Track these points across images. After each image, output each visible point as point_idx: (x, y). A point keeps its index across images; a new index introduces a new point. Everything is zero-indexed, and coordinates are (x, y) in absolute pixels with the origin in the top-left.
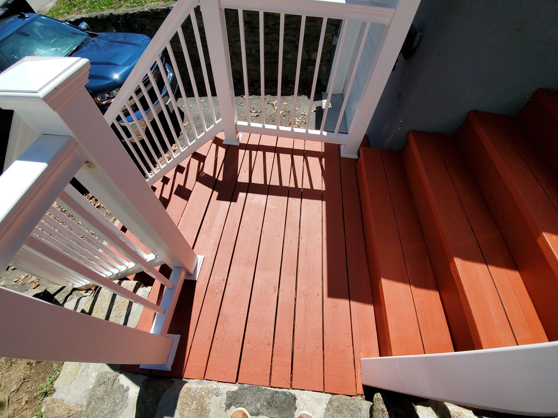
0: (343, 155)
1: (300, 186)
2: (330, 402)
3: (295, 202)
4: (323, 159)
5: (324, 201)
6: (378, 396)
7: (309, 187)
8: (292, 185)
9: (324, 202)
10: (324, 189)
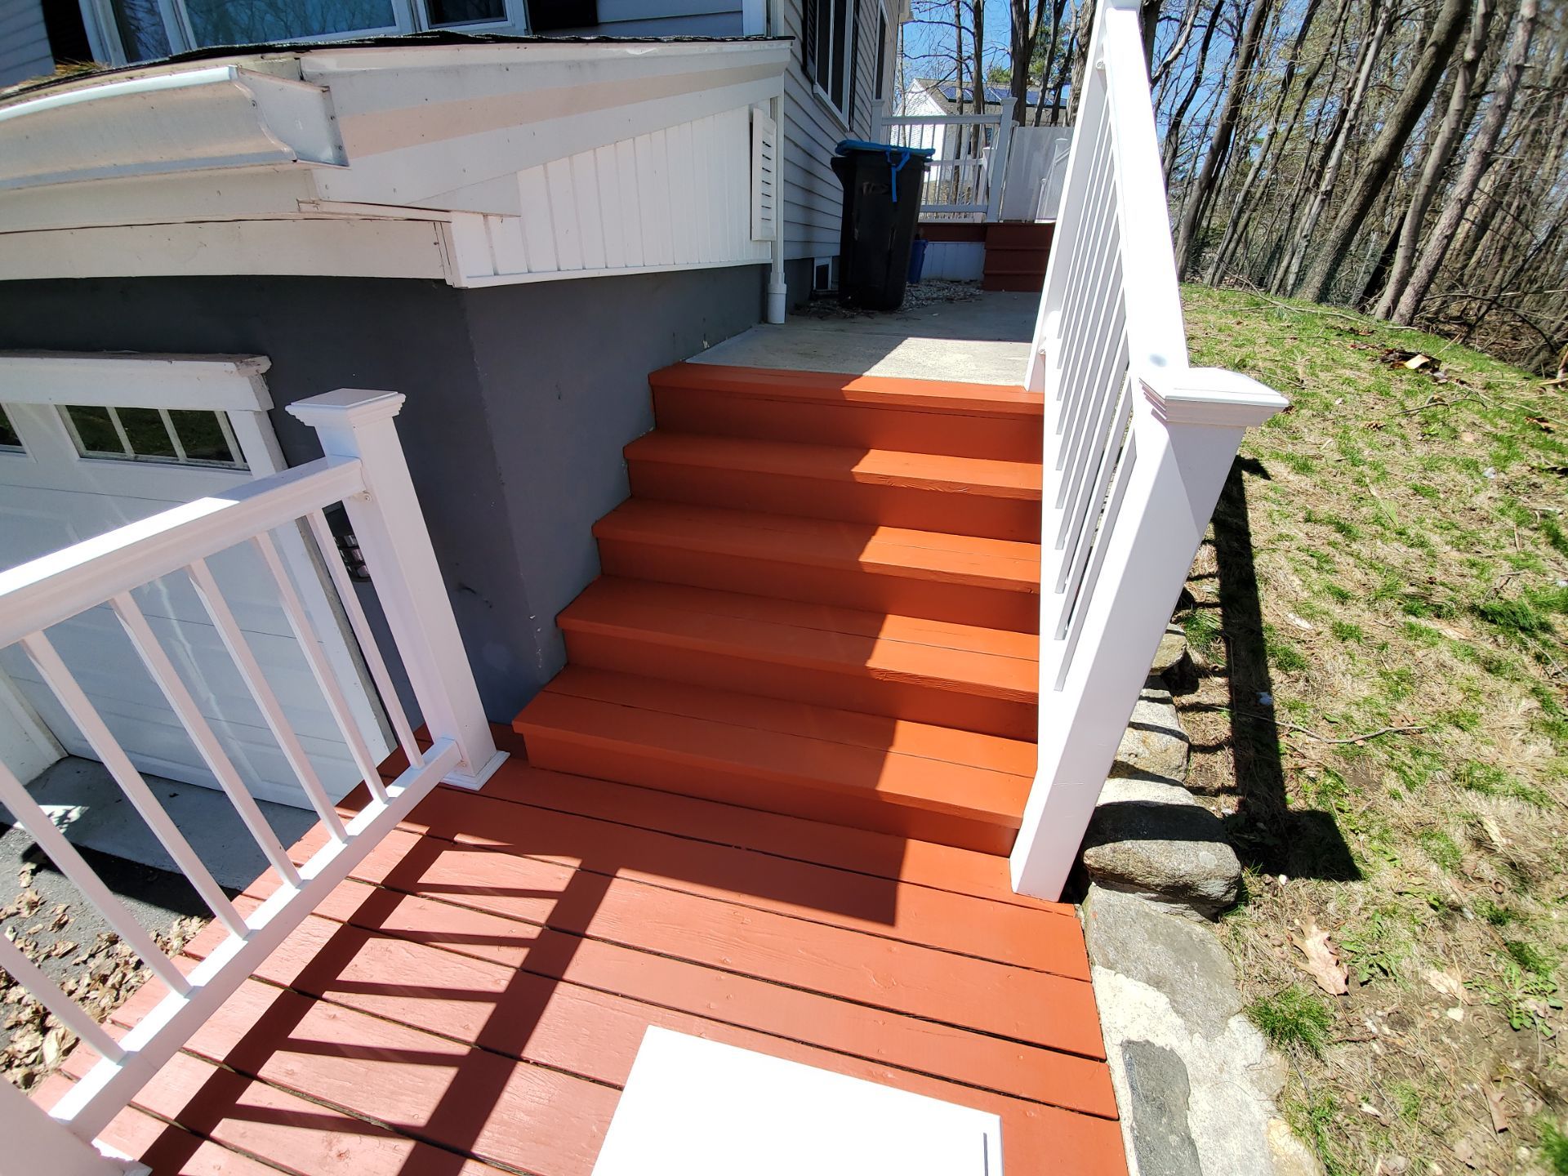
0: (475, 784)
1: (533, 932)
2: (1110, 966)
3: (586, 961)
4: (459, 838)
5: (616, 872)
6: (1092, 856)
7: (549, 905)
8: (517, 956)
9: (621, 873)
10: (576, 863)
